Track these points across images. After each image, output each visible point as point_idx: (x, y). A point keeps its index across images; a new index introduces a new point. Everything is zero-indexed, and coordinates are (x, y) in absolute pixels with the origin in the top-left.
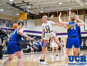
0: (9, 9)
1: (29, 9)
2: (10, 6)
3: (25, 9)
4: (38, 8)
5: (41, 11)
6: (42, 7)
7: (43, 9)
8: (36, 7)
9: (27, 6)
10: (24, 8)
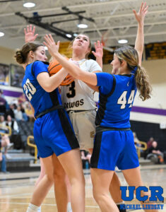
0: (19, 31)
1: (83, 31)
2: (24, 21)
3: (71, 33)
4: (110, 28)
5: (120, 39)
6: (123, 27)
7: (125, 34)
8: (106, 26)
9: (76, 22)
10: (66, 30)
